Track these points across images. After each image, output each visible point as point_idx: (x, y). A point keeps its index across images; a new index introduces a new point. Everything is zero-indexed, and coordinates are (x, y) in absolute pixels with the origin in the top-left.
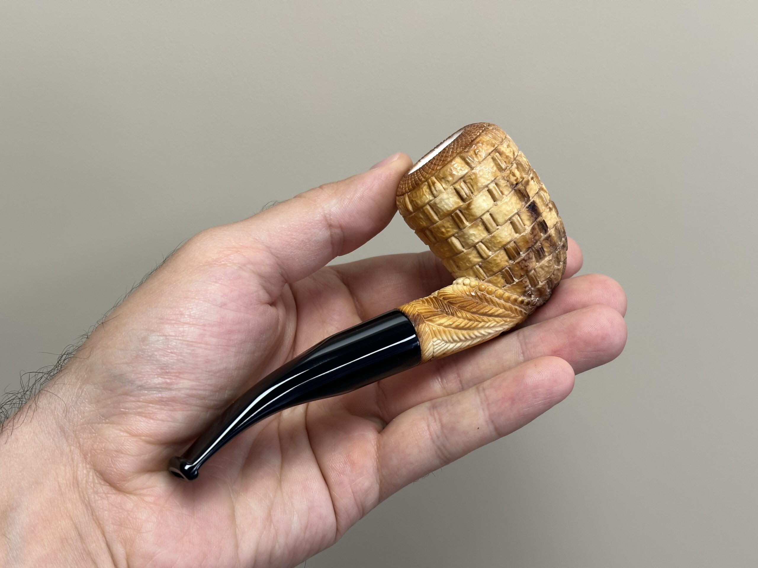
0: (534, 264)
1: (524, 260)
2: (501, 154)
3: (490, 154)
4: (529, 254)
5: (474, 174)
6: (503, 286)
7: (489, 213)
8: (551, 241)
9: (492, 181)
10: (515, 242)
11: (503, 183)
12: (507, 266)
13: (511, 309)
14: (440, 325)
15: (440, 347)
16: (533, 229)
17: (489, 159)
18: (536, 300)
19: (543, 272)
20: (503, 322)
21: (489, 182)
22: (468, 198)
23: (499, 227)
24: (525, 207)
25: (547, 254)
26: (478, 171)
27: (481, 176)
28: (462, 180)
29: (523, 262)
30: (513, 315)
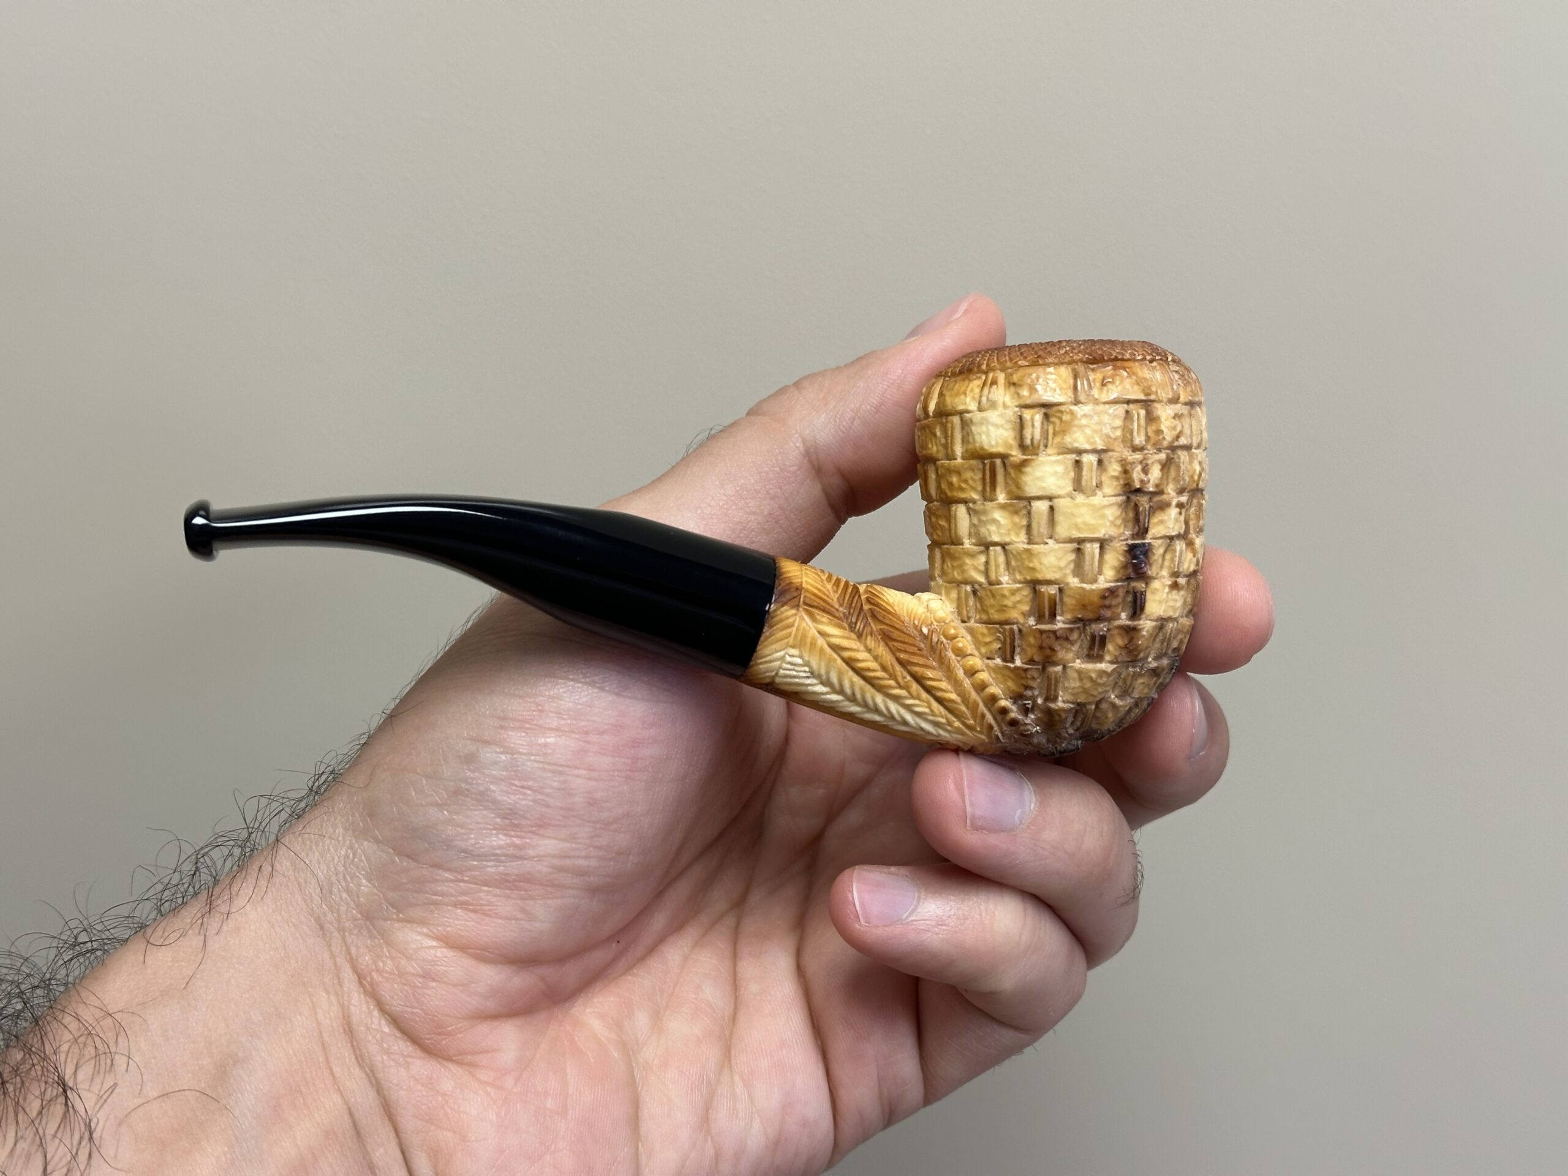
0: (1070, 656)
1: (1054, 632)
2: (1151, 418)
3: (1128, 402)
4: (1071, 630)
5: (1072, 413)
6: (989, 655)
7: (1050, 503)
8: (1131, 640)
9: (1095, 451)
10: (1061, 590)
11: (1114, 469)
12: (1017, 623)
13: (973, 708)
14: (822, 634)
15: (794, 673)
16: (1112, 592)
17: (1121, 409)
18: (1035, 729)
19: (1078, 684)
20: (943, 721)
21: (1088, 447)
22: (1031, 448)
23: (1050, 542)
24: (1125, 543)
25: (1108, 658)
26: (1082, 413)
27: (1081, 427)
28: (1043, 410)
29: (1052, 635)
30: (972, 722)
